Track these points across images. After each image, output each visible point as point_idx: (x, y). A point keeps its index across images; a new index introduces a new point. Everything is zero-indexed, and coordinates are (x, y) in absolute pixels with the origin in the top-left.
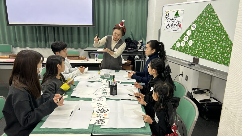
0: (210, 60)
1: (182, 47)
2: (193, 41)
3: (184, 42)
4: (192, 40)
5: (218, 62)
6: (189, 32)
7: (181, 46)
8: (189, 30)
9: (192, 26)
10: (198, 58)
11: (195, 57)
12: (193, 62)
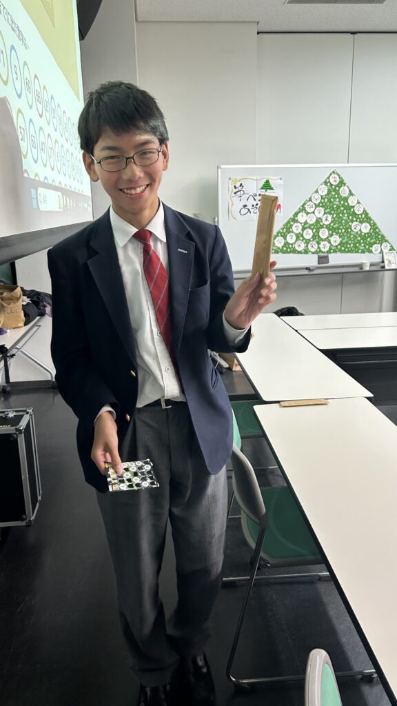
1: (289, 244)
2: (312, 229)
3: (292, 234)
4: (310, 228)
6: (302, 216)
7: (286, 244)
8: (300, 214)
9: (306, 206)
10: (326, 254)
11: (321, 254)
12: (319, 263)
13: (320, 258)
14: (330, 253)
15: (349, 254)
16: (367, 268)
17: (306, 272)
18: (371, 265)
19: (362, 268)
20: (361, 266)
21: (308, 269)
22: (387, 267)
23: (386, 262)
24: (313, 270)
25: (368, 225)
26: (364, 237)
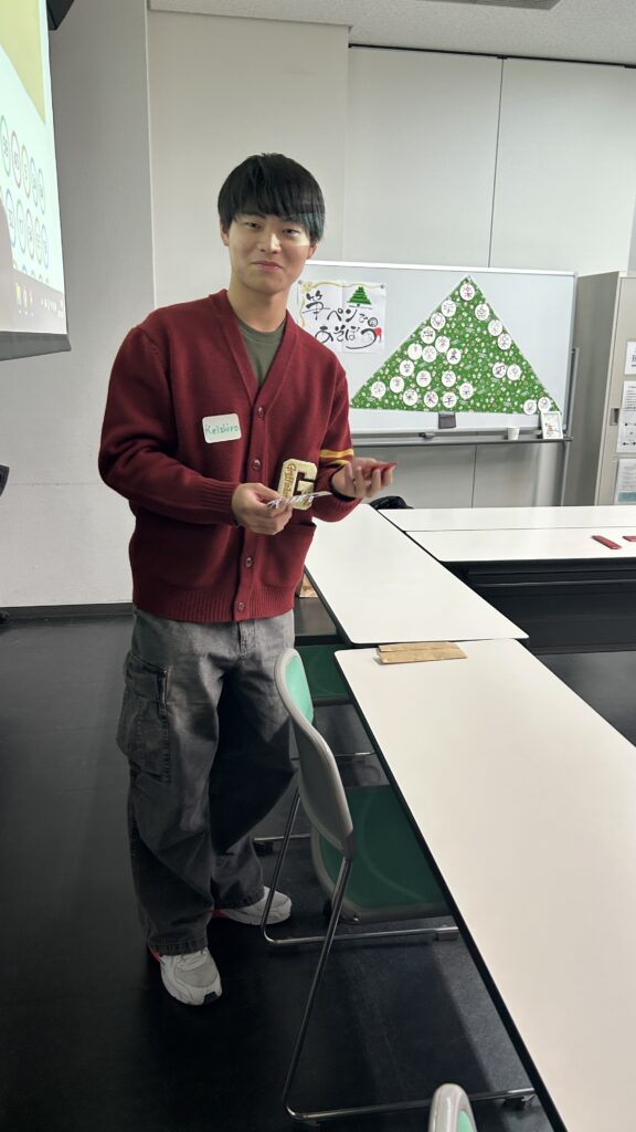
0: (487, 410)
1: (393, 394)
2: (431, 372)
3: (399, 378)
4: (428, 370)
5: (505, 409)
6: (416, 349)
7: (389, 393)
8: (413, 345)
9: (422, 333)
10: (451, 413)
11: (444, 412)
12: (440, 427)
13: (440, 417)
14: (459, 411)
15: (487, 414)
16: (515, 437)
17: (420, 441)
18: (522, 432)
19: (506, 438)
20: (505, 433)
21: (422, 435)
22: (545, 437)
23: (545, 429)
24: (430, 438)
25: (518, 367)
26: (512, 387)
